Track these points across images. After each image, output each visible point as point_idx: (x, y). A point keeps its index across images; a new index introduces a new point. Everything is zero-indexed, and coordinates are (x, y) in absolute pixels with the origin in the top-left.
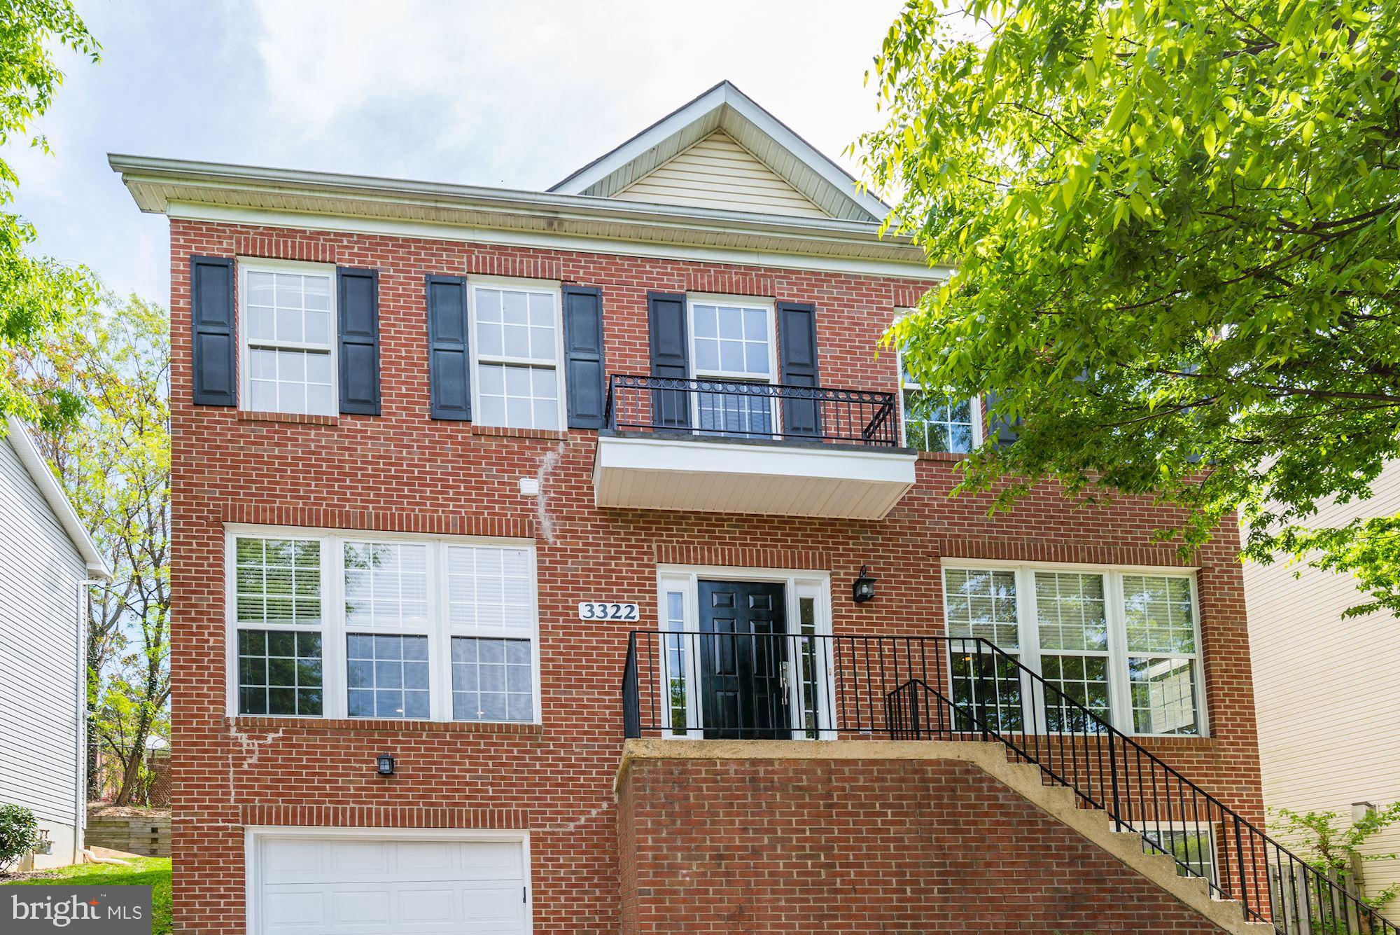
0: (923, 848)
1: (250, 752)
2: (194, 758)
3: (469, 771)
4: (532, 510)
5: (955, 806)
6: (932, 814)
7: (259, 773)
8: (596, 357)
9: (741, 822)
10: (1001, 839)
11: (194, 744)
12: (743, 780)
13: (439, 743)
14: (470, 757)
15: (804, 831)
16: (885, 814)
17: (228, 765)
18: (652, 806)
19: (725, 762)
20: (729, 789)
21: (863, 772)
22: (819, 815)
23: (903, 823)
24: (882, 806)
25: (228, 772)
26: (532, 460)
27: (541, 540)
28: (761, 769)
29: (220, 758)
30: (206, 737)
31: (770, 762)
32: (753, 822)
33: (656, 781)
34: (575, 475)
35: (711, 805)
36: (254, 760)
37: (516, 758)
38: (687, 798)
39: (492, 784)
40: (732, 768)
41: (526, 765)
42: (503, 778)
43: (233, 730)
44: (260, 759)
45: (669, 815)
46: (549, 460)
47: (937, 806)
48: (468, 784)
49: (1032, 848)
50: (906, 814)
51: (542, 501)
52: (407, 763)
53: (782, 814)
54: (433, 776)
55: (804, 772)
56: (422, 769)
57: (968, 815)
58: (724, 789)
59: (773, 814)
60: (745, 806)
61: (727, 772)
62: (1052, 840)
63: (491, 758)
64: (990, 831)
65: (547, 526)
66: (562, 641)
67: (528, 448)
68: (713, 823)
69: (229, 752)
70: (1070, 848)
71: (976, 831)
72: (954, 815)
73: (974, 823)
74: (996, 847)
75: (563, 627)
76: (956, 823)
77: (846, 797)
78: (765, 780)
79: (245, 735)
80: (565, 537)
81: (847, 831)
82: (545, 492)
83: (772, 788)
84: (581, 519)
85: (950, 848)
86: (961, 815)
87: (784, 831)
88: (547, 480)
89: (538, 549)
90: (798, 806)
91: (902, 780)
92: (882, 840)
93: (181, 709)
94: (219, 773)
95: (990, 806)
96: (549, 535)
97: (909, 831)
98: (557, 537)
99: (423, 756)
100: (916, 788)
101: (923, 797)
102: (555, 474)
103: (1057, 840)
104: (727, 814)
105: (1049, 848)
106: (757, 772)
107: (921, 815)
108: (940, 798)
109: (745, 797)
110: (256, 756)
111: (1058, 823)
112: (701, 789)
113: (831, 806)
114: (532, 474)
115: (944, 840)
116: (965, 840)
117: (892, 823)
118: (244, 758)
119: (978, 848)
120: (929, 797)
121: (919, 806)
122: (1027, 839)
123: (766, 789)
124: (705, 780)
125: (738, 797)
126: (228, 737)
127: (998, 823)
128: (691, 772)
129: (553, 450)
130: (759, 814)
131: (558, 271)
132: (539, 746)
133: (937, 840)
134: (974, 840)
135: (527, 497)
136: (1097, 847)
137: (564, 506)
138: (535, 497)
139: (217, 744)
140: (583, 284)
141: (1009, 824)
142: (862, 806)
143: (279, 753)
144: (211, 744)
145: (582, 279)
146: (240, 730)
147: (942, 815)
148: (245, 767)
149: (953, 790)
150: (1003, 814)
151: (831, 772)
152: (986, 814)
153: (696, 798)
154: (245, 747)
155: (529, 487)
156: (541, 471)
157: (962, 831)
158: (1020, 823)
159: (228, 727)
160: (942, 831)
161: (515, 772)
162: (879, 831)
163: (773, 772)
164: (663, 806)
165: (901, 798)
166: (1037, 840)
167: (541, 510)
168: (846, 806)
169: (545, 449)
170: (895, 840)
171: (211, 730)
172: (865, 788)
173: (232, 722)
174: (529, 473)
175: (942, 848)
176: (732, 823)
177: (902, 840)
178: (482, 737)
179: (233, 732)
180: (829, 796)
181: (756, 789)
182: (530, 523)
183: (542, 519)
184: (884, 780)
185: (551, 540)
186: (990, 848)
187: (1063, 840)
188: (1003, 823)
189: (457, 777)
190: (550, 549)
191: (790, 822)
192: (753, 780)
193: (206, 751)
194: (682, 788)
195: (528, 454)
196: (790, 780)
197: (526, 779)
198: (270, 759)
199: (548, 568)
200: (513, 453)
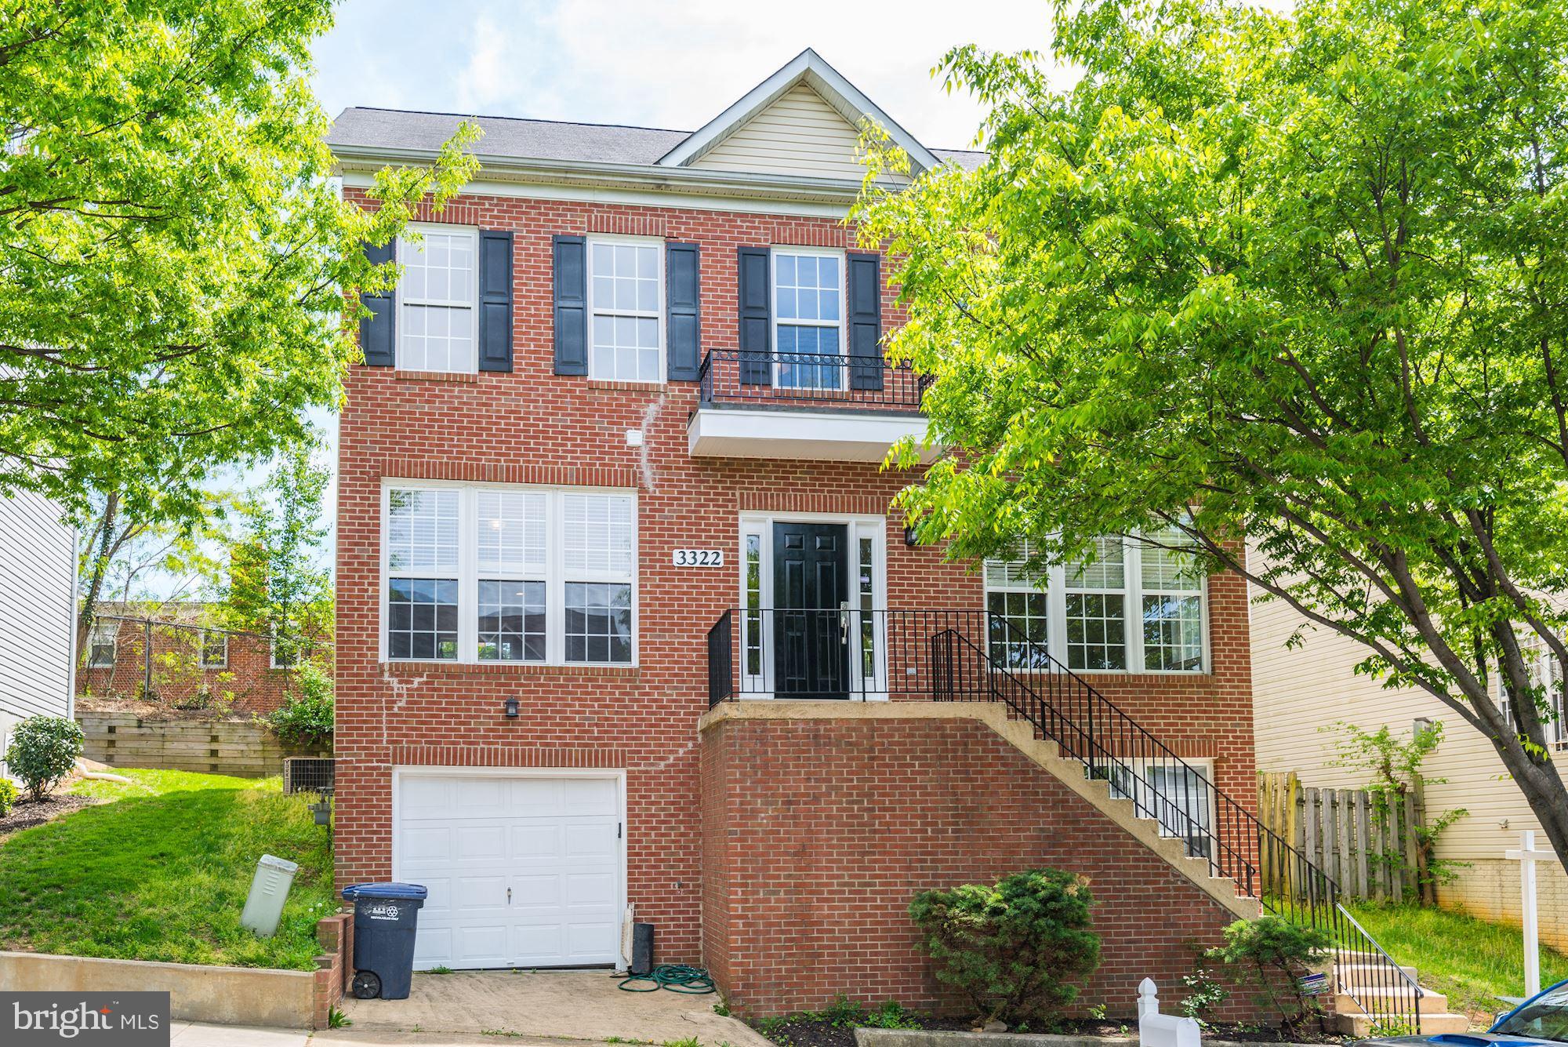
0: (942, 795)
1: (399, 695)
2: (354, 702)
3: (578, 712)
4: (636, 460)
5: (966, 758)
6: (949, 765)
7: (407, 716)
8: (693, 311)
9: (806, 773)
10: (1001, 787)
11: (355, 688)
12: (808, 737)
13: (555, 686)
14: (579, 699)
15: (852, 780)
16: (913, 766)
17: (381, 708)
18: (741, 759)
19: (795, 721)
20: (797, 745)
21: (898, 730)
22: (864, 766)
23: (927, 773)
24: (912, 758)
25: (381, 715)
26: (637, 412)
27: (642, 489)
28: (822, 728)
29: (375, 702)
30: (364, 682)
31: (828, 721)
32: (815, 773)
33: (743, 738)
34: (673, 426)
35: (784, 759)
36: (402, 704)
37: (617, 700)
38: (766, 752)
39: (597, 725)
40: (800, 726)
41: (625, 707)
42: (607, 719)
43: (386, 674)
44: (408, 702)
45: (753, 767)
46: (651, 411)
47: (953, 758)
48: (577, 725)
49: (1024, 794)
50: (929, 765)
51: (645, 451)
52: (527, 705)
53: (837, 766)
54: (549, 718)
55: (854, 729)
56: (540, 711)
57: (976, 765)
58: (793, 745)
59: (829, 765)
60: (809, 759)
61: (796, 730)
62: (1039, 786)
63: (597, 700)
64: (992, 780)
65: (648, 475)
66: (658, 586)
67: (634, 400)
68: (785, 773)
69: (382, 695)
70: (1054, 794)
71: (983, 779)
72: (966, 765)
73: (981, 772)
74: (997, 793)
75: (660, 573)
76: (967, 772)
77: (884, 751)
78: (825, 737)
79: (396, 680)
80: (662, 486)
81: (885, 780)
82: (648, 443)
83: (830, 744)
84: (677, 468)
85: (962, 794)
86: (971, 765)
87: (838, 780)
88: (649, 431)
89: (640, 498)
90: (848, 759)
91: (927, 736)
92: (911, 788)
93: (345, 655)
94: (374, 715)
95: (994, 758)
96: (650, 485)
97: (931, 780)
98: (656, 486)
99: (541, 698)
100: (938, 743)
101: (943, 751)
102: (656, 425)
103: (1043, 786)
104: (796, 766)
105: (1037, 793)
106: (818, 730)
107: (941, 766)
108: (955, 751)
109: (809, 751)
110: (405, 699)
111: (1044, 772)
112: (776, 745)
113: (872, 759)
114: (637, 425)
115: (957, 787)
116: (973, 787)
117: (919, 773)
118: (394, 702)
119: (983, 794)
120: (947, 751)
121: (940, 758)
122: (1020, 786)
123: (825, 744)
124: (780, 737)
125: (804, 752)
126: (381, 682)
127: (999, 772)
128: (769, 730)
129: (654, 401)
130: (819, 766)
131: (663, 228)
132: (637, 688)
133: (953, 787)
134: (979, 787)
135: (631, 448)
136: (1074, 793)
137: (663, 455)
138: (638, 448)
139: (373, 689)
140: (683, 240)
141: (1007, 773)
142: (896, 758)
143: (422, 696)
144: (368, 688)
145: (684, 235)
146: (392, 675)
147: (956, 765)
148: (396, 710)
149: (966, 744)
150: (1004, 765)
151: (873, 730)
152: (990, 765)
153: (773, 752)
154: (396, 691)
155: (635, 438)
156: (644, 423)
157: (971, 780)
158: (1016, 772)
159: (382, 672)
160: (956, 780)
161: (617, 713)
162: (909, 780)
163: (831, 730)
164: (748, 759)
165: (926, 751)
166: (1028, 787)
167: (644, 459)
168: (884, 759)
169: (648, 401)
170: (920, 787)
171: (369, 675)
172: (899, 744)
173: (386, 668)
174: (634, 424)
175: (955, 794)
176: (799, 773)
177: (926, 787)
178: (590, 680)
179: (386, 677)
180: (872, 750)
181: (817, 744)
182: (635, 473)
183: (644, 469)
184: (913, 736)
185: (652, 489)
186: (992, 794)
187: (1048, 786)
188: (1003, 773)
189: (568, 718)
190: (651, 498)
191: (842, 773)
192: (816, 737)
193: (364, 695)
194: (763, 744)
195: (634, 406)
196: (843, 736)
197: (625, 719)
198: (416, 703)
199: (648, 516)
200: (621, 405)
